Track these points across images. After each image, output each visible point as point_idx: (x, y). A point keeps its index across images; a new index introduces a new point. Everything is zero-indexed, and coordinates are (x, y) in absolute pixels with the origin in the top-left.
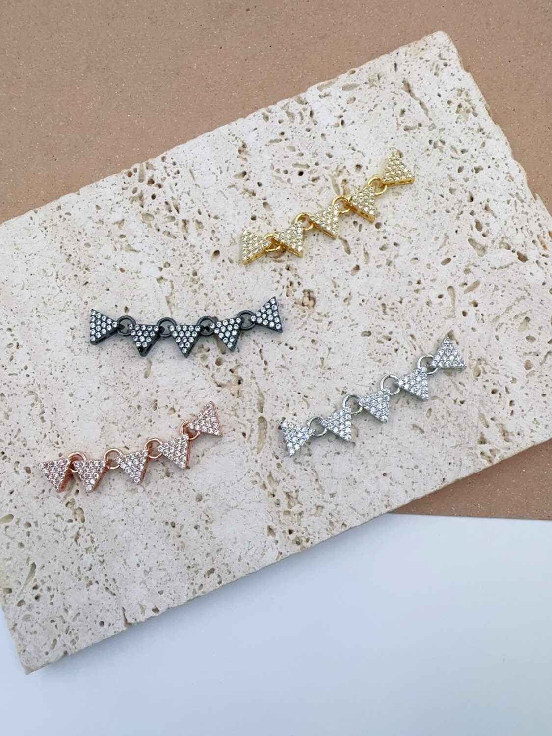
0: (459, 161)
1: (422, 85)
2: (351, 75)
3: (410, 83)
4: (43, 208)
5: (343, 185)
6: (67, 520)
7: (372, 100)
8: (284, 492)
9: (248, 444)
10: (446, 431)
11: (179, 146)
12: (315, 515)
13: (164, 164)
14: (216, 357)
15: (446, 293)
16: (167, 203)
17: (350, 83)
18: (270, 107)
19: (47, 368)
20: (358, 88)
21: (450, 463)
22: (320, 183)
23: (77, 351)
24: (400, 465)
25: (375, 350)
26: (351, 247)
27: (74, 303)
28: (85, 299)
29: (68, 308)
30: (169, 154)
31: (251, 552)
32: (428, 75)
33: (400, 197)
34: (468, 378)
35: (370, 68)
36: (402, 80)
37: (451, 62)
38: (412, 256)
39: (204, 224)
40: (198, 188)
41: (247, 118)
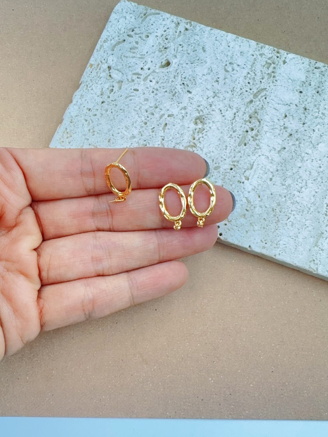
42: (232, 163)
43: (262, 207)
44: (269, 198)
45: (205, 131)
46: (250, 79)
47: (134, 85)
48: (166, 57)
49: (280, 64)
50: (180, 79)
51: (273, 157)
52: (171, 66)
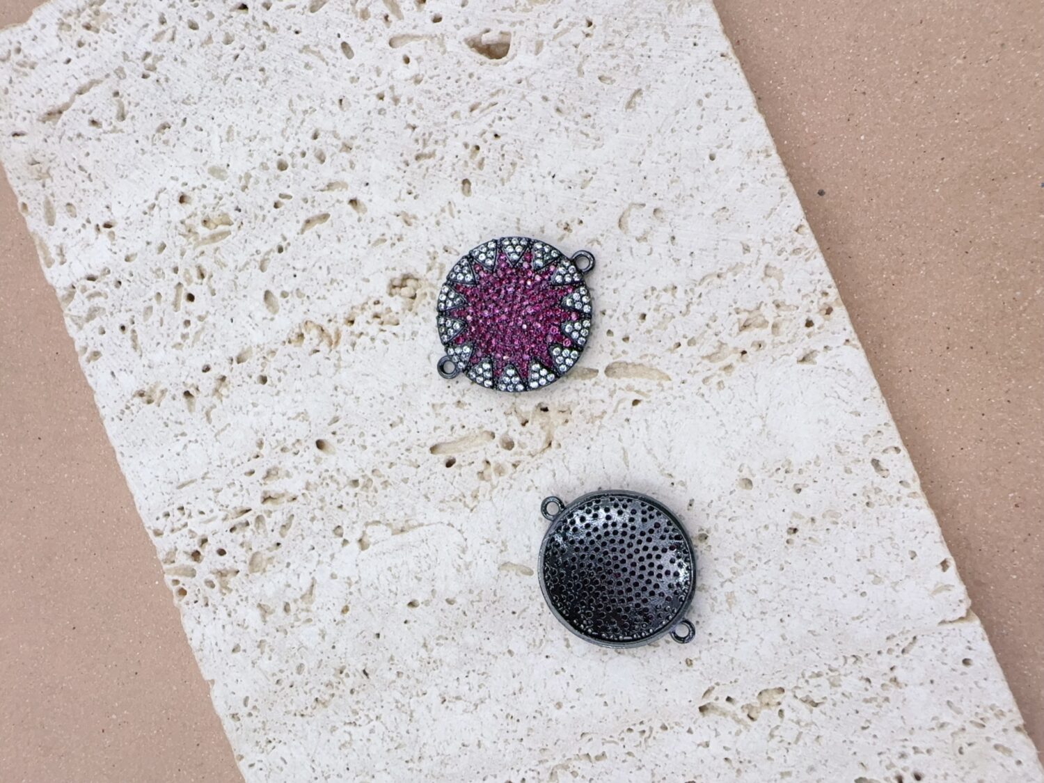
0: (179, 28)
1: (50, 90)
2: (30, 209)
3: (46, 110)
4: (234, 745)
5: (212, 225)
6: (779, 719)
7: (71, 174)
8: (738, 334)
9: (653, 395)
10: (639, 50)
11: (137, 506)
12: (780, 280)
13: (165, 534)
14: (500, 449)
15: (400, 51)
16: (232, 530)
17: (42, 212)
18: (77, 348)
19: (510, 748)
20: (51, 199)
21: (695, 45)
22: (207, 264)
23: (483, 693)
24: (694, 131)
25: (495, 172)
26: (317, 212)
27: (398, 696)
28: (391, 676)
29: (407, 706)
30: (150, 524)
31: (844, 394)
32: (34, 78)
33: (235, 129)
34: (548, 14)
35: (19, 178)
36: (40, 124)
37: (14, 40)
38: (336, 108)
39: (270, 466)
40: (208, 476)
41: (94, 387)
42: (369, 473)
43: (323, 637)
44: (360, 637)
45: (395, 329)
46: (657, 310)
47: (356, 31)
48: (513, 24)
49: (789, 349)
50: (482, 125)
51: (481, 562)
52: (497, 65)
